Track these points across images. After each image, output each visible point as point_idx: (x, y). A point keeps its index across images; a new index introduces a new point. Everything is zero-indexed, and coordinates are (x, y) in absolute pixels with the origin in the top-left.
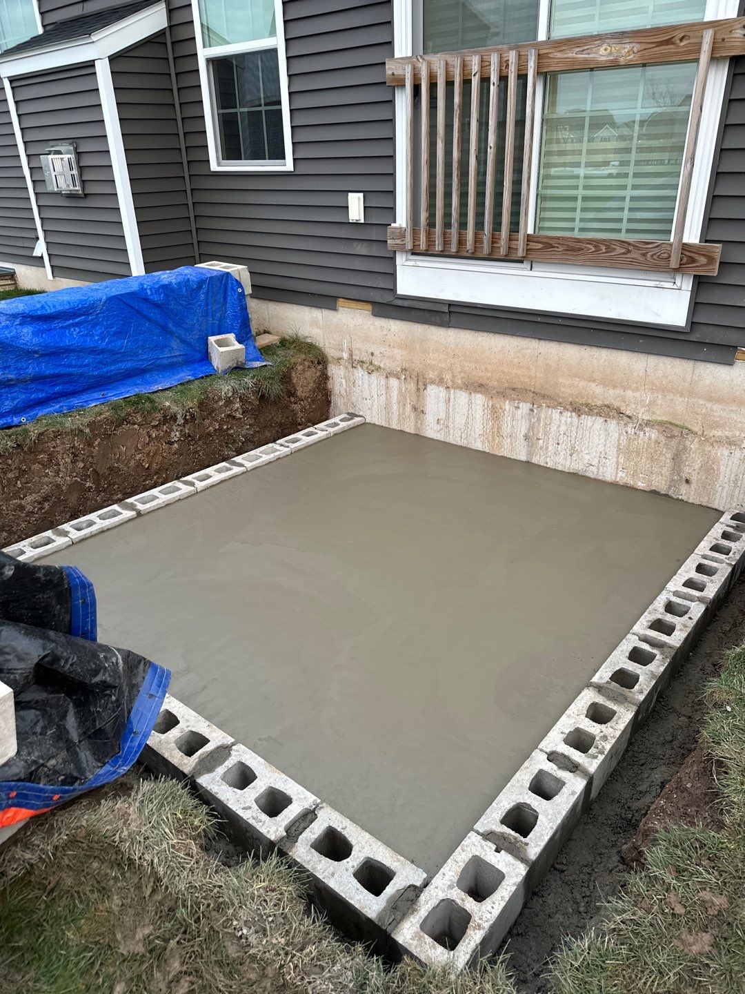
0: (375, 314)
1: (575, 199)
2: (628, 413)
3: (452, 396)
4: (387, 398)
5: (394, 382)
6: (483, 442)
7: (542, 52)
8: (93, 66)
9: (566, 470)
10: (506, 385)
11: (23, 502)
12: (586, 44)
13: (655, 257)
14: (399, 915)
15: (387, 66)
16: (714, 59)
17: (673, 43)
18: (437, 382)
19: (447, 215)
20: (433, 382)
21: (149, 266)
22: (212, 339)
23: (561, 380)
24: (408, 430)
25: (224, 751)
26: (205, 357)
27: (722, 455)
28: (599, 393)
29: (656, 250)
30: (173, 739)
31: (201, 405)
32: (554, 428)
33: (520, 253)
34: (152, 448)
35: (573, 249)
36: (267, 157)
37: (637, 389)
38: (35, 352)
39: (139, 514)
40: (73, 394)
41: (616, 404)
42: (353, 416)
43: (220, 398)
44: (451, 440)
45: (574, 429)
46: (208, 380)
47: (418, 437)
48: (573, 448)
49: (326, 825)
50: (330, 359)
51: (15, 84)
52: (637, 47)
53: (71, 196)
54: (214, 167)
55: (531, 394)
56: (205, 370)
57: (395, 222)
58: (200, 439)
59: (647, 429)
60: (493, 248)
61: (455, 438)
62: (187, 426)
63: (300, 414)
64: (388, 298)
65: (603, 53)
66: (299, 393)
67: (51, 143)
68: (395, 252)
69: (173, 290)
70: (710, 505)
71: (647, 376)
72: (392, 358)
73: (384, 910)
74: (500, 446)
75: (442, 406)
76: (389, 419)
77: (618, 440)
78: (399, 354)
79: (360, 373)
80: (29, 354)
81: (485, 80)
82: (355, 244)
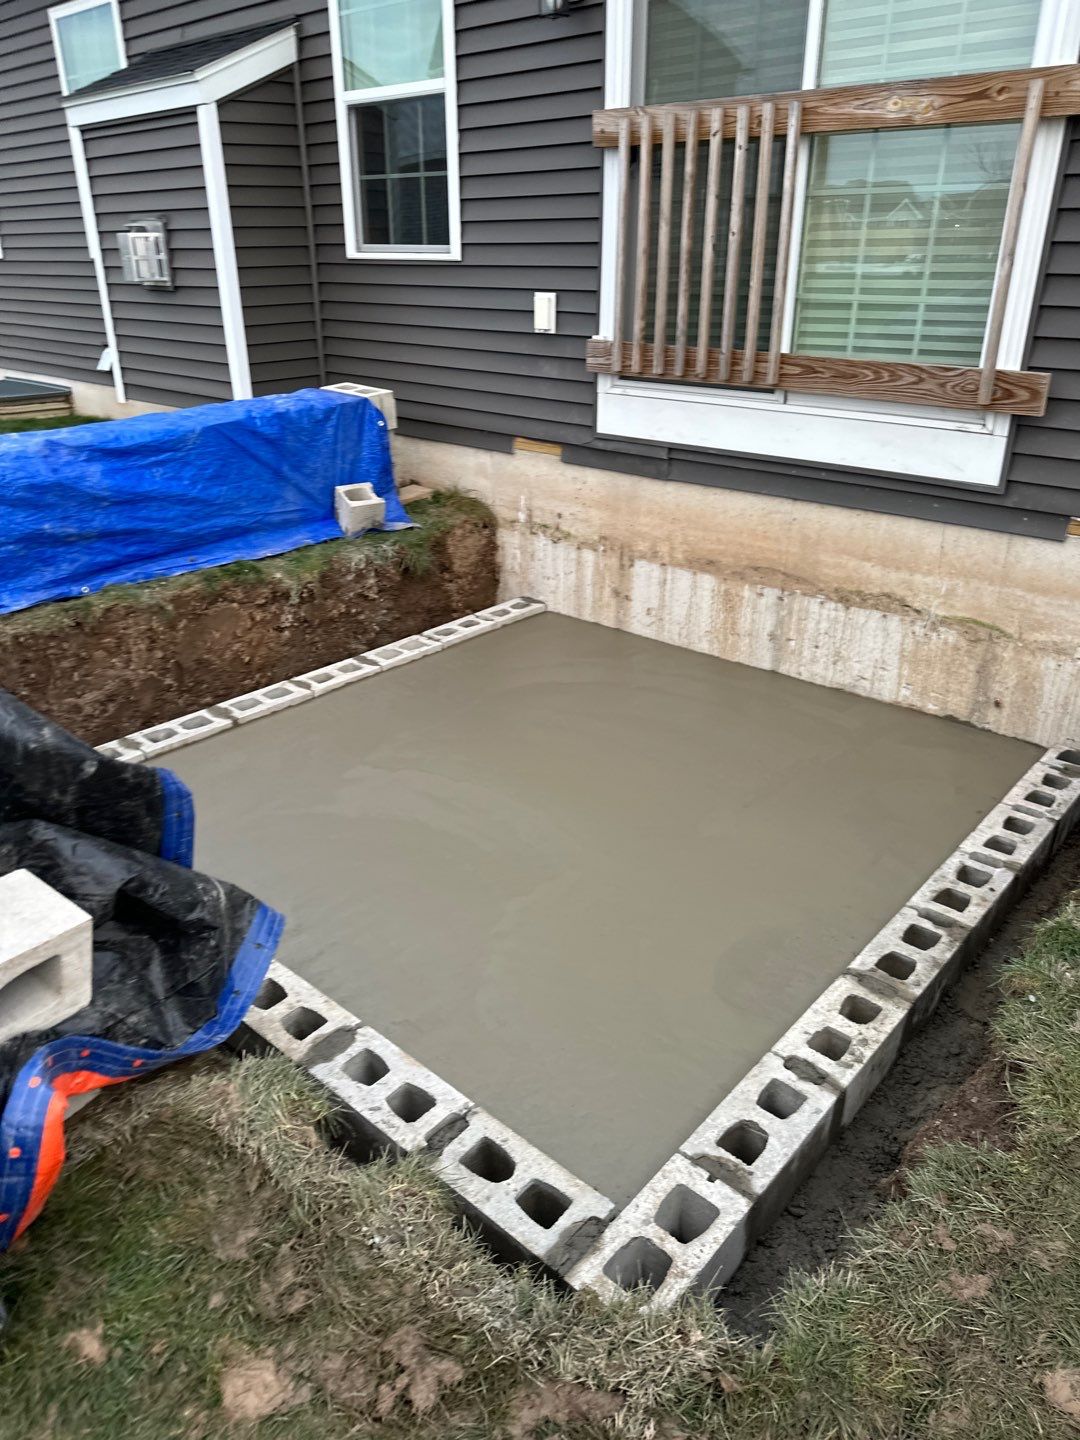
0: (566, 460)
1: (848, 306)
2: (917, 605)
3: (669, 577)
4: (577, 578)
5: (588, 556)
6: (711, 642)
7: (809, 105)
8: (194, 113)
9: (827, 684)
10: (745, 563)
11: (80, 701)
12: (869, 95)
13: (957, 389)
14: (575, 1254)
15: (595, 120)
16: (1045, 119)
17: (987, 97)
18: (649, 555)
19: (671, 325)
20: (643, 557)
21: (259, 386)
22: (341, 490)
23: (823, 557)
24: (606, 623)
25: (346, 1035)
26: (330, 515)
27: (1047, 668)
28: (877, 578)
29: (958, 380)
30: (279, 1017)
31: (324, 578)
32: (811, 625)
33: (771, 380)
34: (254, 635)
35: (844, 376)
36: (425, 238)
37: (929, 573)
38: (104, 499)
39: (236, 724)
40: (152, 557)
41: (900, 592)
42: (529, 601)
43: (349, 572)
44: (665, 638)
45: (839, 627)
46: (333, 545)
47: (620, 636)
48: (838, 653)
49: (480, 1136)
50: (501, 521)
51: (87, 136)
52: (938, 102)
53: (157, 289)
54: (351, 252)
55: (781, 577)
56: (331, 532)
57: (597, 334)
58: (319, 625)
59: (942, 629)
60: (733, 372)
61: (672, 635)
62: (304, 607)
63: (456, 597)
64: (583, 438)
65: (892, 108)
66: (456, 567)
67: (134, 216)
68: (596, 375)
69: (291, 421)
70: (1028, 739)
71: (943, 554)
72: (587, 521)
73: (556, 1246)
74: (735, 648)
75: (655, 589)
76: (579, 607)
77: (902, 644)
78: (596, 515)
79: (541, 543)
80: (94, 501)
81: (728, 143)
82: (542, 362)
